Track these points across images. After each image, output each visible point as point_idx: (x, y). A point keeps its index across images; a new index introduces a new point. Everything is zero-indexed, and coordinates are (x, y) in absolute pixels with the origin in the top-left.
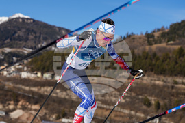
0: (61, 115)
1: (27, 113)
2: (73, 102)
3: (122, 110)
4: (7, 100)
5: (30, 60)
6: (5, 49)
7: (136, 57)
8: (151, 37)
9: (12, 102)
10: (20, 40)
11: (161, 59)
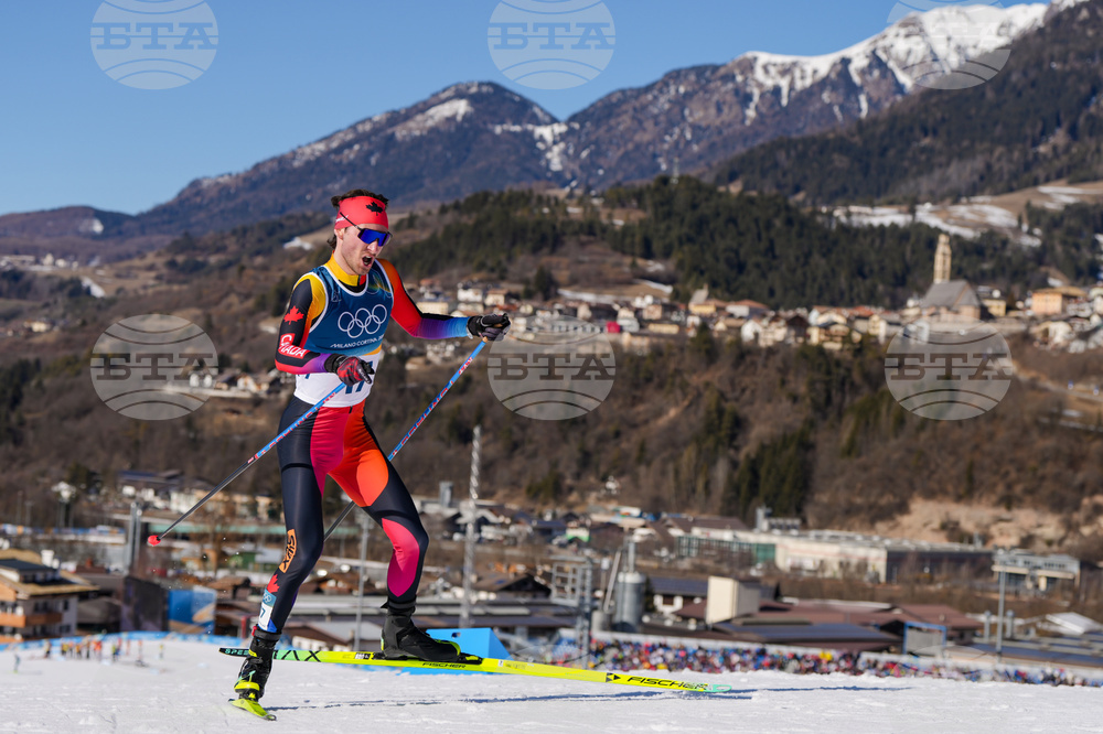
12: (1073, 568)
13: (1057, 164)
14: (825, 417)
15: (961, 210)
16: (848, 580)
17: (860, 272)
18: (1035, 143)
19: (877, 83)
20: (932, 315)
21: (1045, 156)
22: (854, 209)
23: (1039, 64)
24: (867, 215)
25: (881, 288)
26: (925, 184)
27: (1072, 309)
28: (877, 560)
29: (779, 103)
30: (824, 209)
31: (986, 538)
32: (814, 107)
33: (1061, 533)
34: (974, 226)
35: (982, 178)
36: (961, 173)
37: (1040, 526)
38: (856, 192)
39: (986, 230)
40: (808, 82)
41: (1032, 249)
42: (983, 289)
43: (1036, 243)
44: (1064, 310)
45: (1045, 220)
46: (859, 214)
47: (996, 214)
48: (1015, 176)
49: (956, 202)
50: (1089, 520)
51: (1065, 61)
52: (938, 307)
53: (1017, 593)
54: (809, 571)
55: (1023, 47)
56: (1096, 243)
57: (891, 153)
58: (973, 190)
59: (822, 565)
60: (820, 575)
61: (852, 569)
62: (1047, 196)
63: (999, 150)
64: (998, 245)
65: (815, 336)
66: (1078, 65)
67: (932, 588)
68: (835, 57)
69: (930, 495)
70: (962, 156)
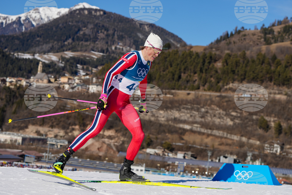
0: (145, 144)
1: (97, 141)
2: (161, 125)
3: (229, 136)
4: (70, 124)
5: (100, 68)
6: (66, 53)
7: (248, 62)
8: (269, 33)
9: (77, 127)
10: (87, 40)
11: (284, 63)
12: (66, 143)
13: (69, 47)
14: (9, 104)
15: (46, 56)
16: (12, 144)
17: (20, 69)
18: (64, 42)
19: (27, 24)
20: (37, 81)
21: (66, 45)
22: (20, 54)
23: (66, 23)
24: (22, 55)
25: (25, 73)
26: (37, 49)
27: (70, 81)
28: (19, 139)
29: (3, 26)
30: (12, 53)
31: (46, 135)
32: (11, 28)
33: (64, 134)
34: (48, 60)
35: (51, 49)
36: (46, 47)
37: (59, 133)
38: (20, 49)
39: (51, 61)
40: (10, 22)
41: (62, 66)
42: (49, 75)
43: (63, 65)
44: (68, 81)
45: (65, 60)
46: (21, 55)
47: (54, 58)
48: (59, 49)
49: (44, 54)
50: (71, 132)
51: (72, 22)
52: (38, 79)
53: (53, 149)
54: (2, 142)
55: (63, 18)
56: (77, 67)
57: (30, 41)
58: (49, 52)
59: (6, 140)
60: (5, 143)
61: (13, 142)
62: (66, 54)
63: (56, 42)
64: (54, 65)
65: (8, 84)
66: (75, 24)
67: (32, 147)
68: (17, 16)
69: (33, 124)
70: (47, 43)
